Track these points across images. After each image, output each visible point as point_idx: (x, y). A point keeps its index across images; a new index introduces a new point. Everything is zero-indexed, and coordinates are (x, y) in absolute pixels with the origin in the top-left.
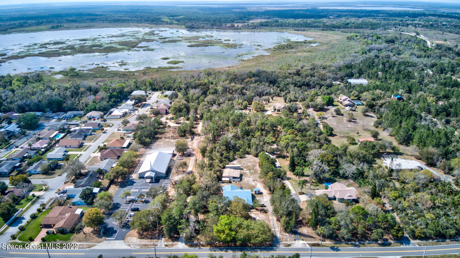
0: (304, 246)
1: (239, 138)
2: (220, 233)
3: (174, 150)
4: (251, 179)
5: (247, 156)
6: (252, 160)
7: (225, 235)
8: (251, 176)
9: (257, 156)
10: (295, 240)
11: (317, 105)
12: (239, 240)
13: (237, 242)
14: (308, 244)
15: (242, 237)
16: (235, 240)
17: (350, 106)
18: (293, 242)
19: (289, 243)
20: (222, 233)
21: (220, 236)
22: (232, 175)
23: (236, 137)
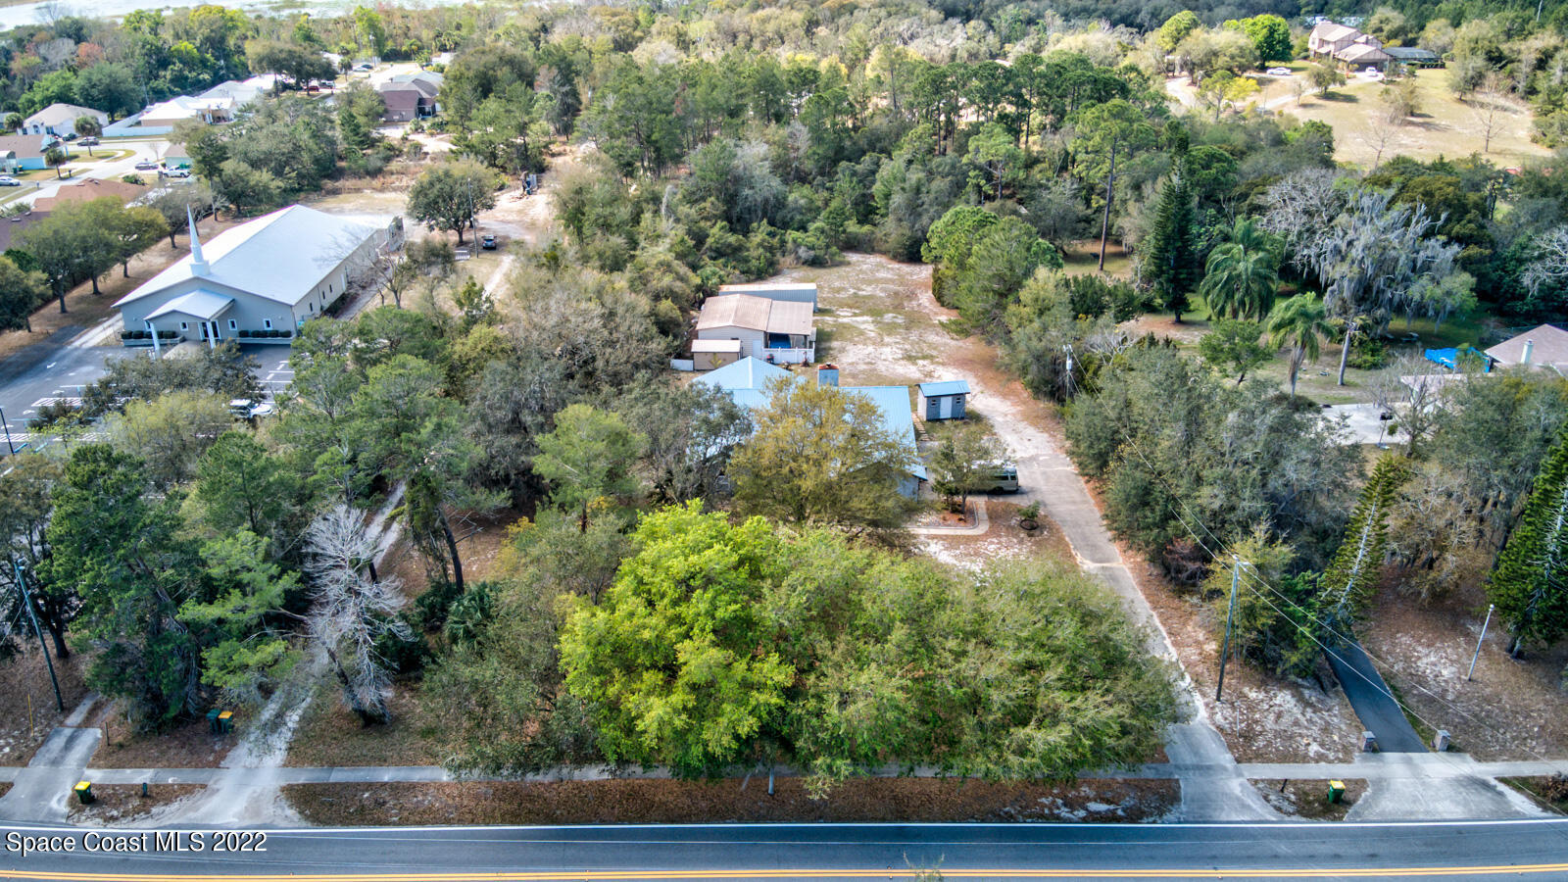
0: (1484, 802)
1: (803, 178)
2: (630, 670)
3: (401, 214)
4: (887, 350)
5: (853, 257)
6: (882, 274)
7: (678, 698)
8: (887, 339)
9: (912, 254)
10: (1374, 748)
11: (1215, 54)
12: (837, 745)
13: (806, 768)
14: (1521, 784)
15: (859, 708)
16: (787, 745)
17: (1378, 65)
18: (1359, 768)
19: (1336, 774)
20: (652, 678)
21: (631, 702)
22: (762, 325)
23: (788, 171)
